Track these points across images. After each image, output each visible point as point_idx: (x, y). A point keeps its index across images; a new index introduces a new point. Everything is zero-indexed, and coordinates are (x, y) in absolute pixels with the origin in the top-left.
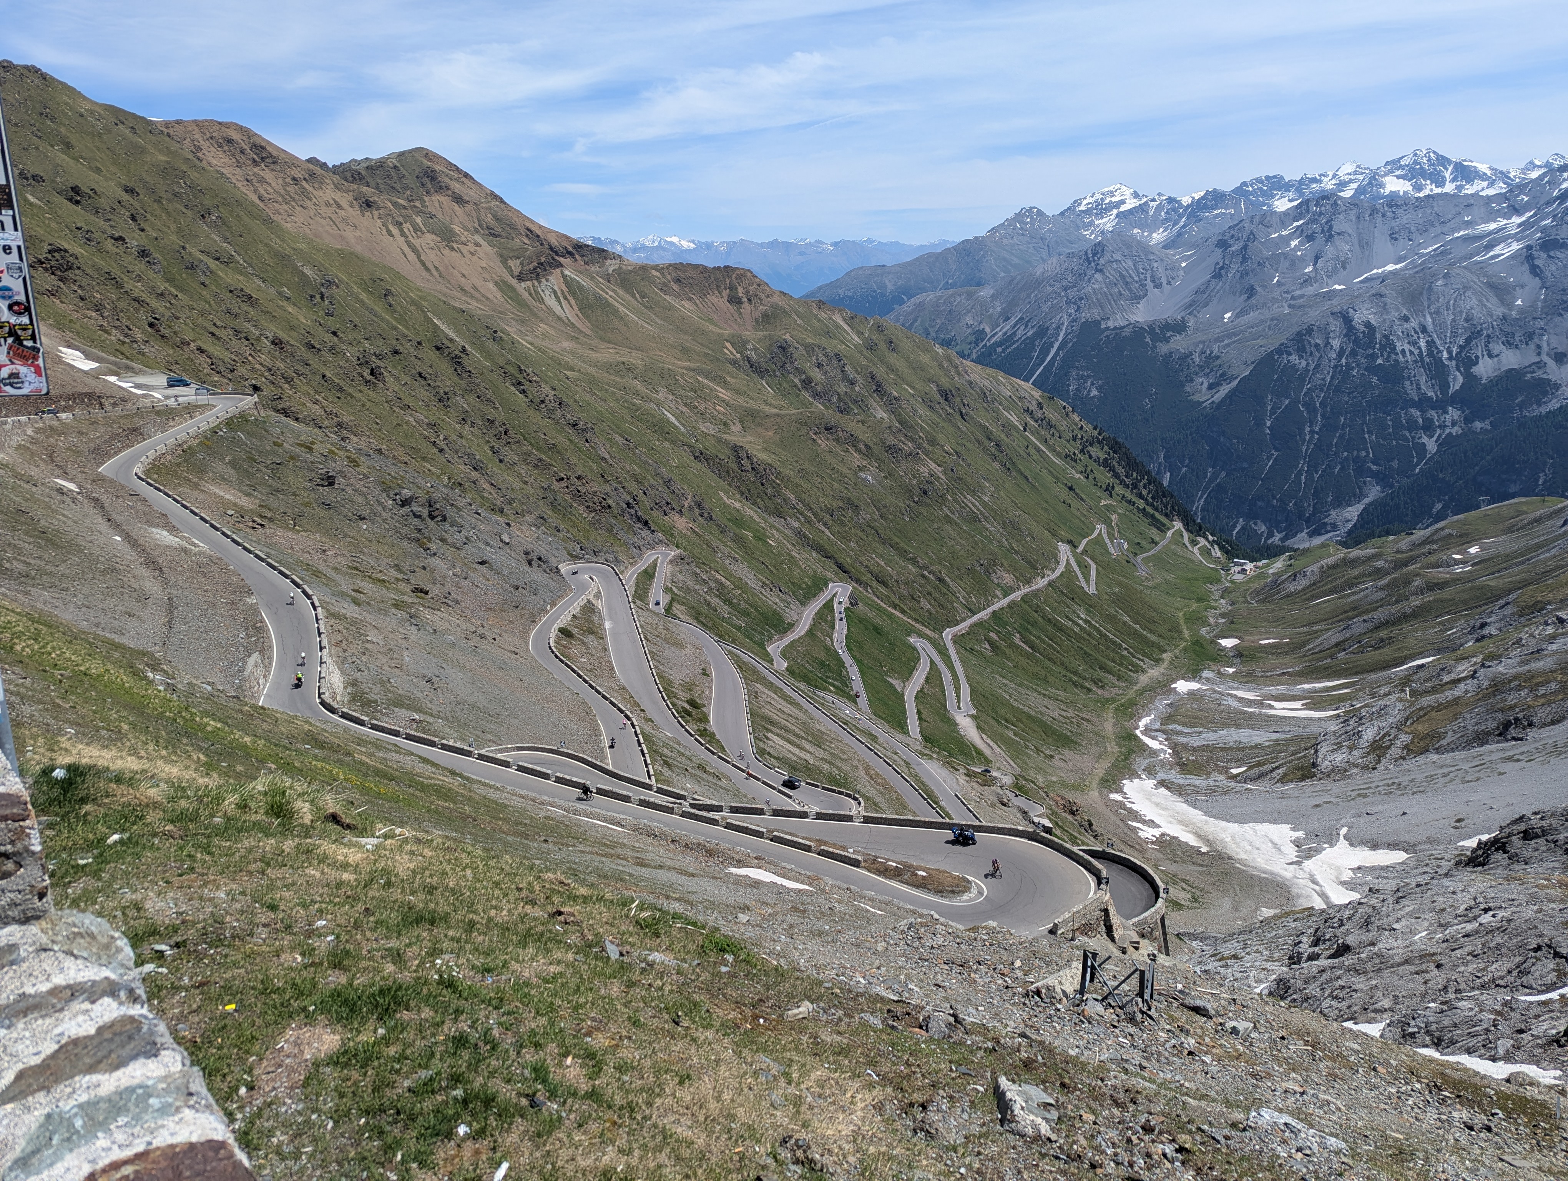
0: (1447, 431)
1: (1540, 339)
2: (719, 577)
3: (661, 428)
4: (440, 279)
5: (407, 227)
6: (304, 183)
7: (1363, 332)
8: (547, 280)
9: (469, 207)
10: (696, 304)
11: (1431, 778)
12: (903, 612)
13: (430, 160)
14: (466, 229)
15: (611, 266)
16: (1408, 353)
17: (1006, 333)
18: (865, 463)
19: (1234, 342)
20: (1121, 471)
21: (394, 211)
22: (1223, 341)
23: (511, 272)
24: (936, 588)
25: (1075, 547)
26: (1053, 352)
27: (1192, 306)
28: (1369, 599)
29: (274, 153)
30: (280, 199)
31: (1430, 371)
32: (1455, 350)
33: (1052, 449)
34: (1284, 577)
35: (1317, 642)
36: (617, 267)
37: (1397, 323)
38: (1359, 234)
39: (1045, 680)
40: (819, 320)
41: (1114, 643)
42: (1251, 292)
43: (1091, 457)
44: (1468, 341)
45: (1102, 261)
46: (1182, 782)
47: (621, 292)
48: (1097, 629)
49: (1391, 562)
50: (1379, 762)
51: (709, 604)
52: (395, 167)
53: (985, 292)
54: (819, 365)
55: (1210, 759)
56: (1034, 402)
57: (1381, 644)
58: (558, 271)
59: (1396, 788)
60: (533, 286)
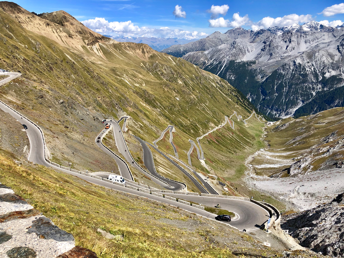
0: (318, 90)
1: (341, 68)
2: (140, 123)
3: (124, 85)
4: (66, 45)
5: (58, 31)
6: (31, 18)
7: (298, 65)
8: (95, 45)
9: (75, 26)
10: (133, 53)
11: (318, 177)
12: (186, 133)
13: (64, 14)
14: (73, 31)
15: (111, 42)
16: (309, 71)
17: (211, 63)
18: (177, 95)
19: (267, 67)
20: (240, 98)
21: (55, 27)
22: (265, 66)
23: (85, 43)
24: (195, 127)
25: (229, 117)
26: (223, 68)
27: (257, 58)
28: (301, 132)
29: (23, 10)
30: (24, 22)
31: (314, 75)
32: (320, 70)
33: (223, 92)
34: (280, 126)
35: (289, 142)
36: (113, 43)
37: (306, 63)
38: (298, 41)
39: (222, 151)
40: (165, 58)
41: (239, 142)
42: (271, 55)
43: (233, 95)
44: (323, 68)
45: (235, 45)
46: (257, 177)
47: (114, 49)
48: (235, 138)
49: (306, 122)
50: (305, 172)
51: (137, 131)
52: (55, 15)
53: (206, 52)
54: (165, 69)
55: (263, 172)
56: (219, 81)
57: (304, 143)
58: (98, 43)
59: (309, 179)
60: (91, 47)
